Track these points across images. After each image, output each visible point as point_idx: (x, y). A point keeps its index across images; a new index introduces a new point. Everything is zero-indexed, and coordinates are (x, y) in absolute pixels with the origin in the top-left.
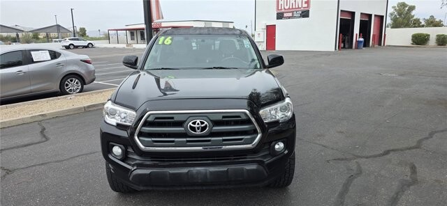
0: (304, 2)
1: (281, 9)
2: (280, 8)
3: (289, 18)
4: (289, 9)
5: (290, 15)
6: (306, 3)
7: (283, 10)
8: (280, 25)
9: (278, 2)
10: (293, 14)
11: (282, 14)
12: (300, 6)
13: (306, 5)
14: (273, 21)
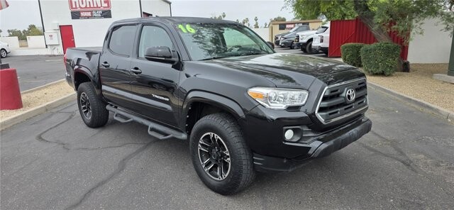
0: (103, 2)
1: (76, 8)
2: (74, 7)
3: (88, 17)
4: (86, 7)
5: (89, 14)
6: (105, 2)
7: (79, 9)
8: (77, 25)
9: (71, 2)
10: (92, 14)
11: (79, 12)
12: (99, 5)
13: (106, 5)
14: (67, 20)
